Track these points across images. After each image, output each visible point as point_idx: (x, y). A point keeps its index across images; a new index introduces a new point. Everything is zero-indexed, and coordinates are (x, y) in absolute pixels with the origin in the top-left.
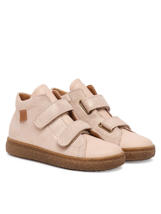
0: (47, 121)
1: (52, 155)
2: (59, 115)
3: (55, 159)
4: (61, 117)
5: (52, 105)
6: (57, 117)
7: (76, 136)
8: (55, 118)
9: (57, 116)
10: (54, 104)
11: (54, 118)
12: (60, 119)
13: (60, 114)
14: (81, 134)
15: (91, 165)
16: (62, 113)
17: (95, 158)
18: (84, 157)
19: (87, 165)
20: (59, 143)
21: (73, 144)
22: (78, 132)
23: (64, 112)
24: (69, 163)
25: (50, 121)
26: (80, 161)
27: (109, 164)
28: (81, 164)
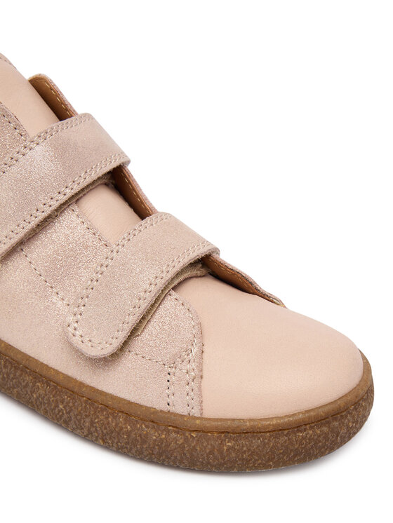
0: (13, 227)
1: (48, 385)
2: (62, 199)
3: (61, 406)
4: (74, 207)
5: (30, 153)
6: (56, 210)
7: (153, 306)
8: (45, 214)
9: (55, 205)
10: (37, 148)
11: (41, 216)
12: (70, 218)
13: (69, 193)
14: (172, 292)
15: (234, 455)
16: (77, 188)
17: (250, 420)
18: (196, 412)
19: (211, 452)
20: (76, 341)
21: (138, 344)
22: (161, 283)
23: (89, 180)
24: (129, 436)
25: (26, 230)
26: (178, 433)
27: (316, 443)
28: (182, 447)
